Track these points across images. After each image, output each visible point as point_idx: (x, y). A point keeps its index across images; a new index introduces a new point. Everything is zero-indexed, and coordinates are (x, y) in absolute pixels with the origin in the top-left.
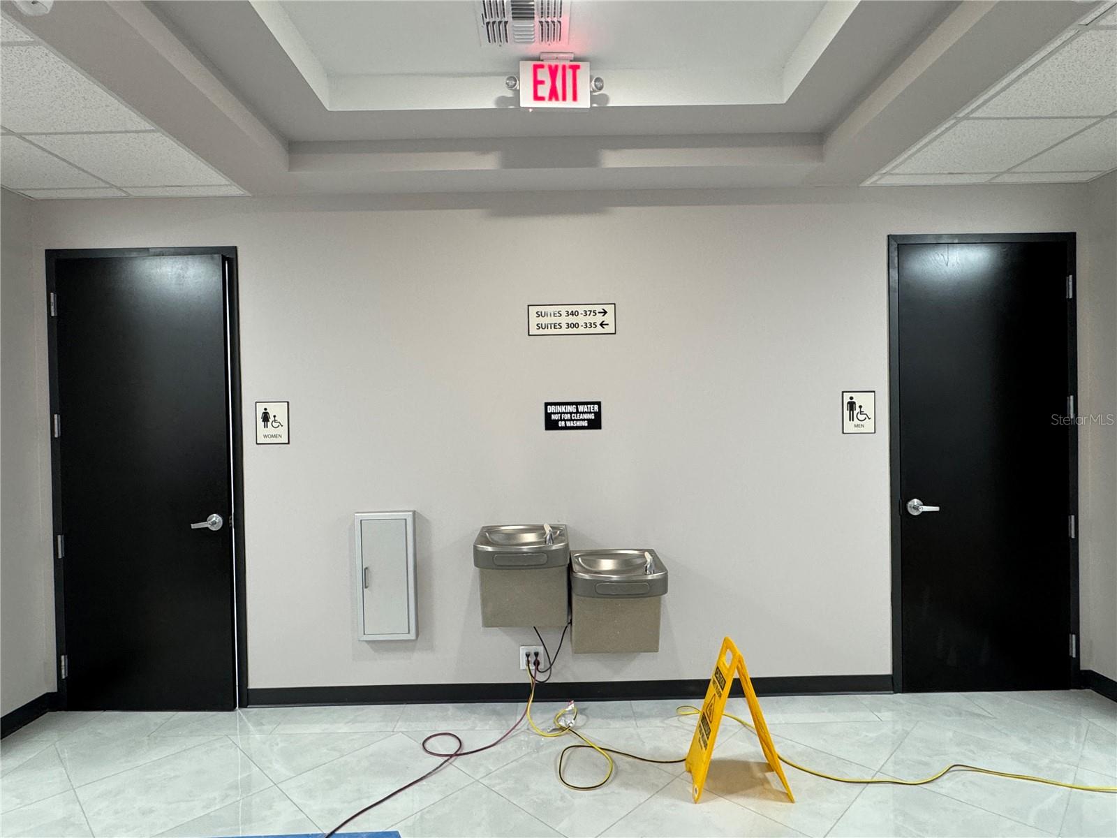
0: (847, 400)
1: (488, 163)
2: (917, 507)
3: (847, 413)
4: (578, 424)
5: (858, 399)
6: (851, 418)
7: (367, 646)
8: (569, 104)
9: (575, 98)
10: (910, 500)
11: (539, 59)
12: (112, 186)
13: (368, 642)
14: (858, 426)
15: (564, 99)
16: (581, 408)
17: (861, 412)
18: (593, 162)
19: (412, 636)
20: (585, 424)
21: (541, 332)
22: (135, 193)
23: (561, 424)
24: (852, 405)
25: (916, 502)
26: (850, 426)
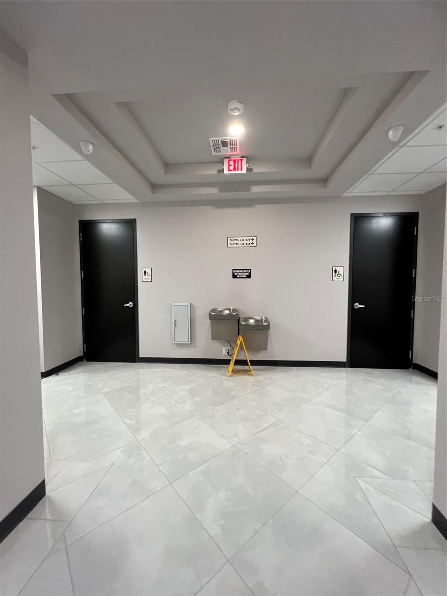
0: (334, 269)
1: (214, 191)
2: (357, 306)
3: (334, 274)
4: (244, 276)
5: (338, 269)
6: (335, 276)
7: (175, 346)
8: (240, 172)
9: (242, 170)
10: (355, 303)
11: (230, 158)
12: (99, 199)
13: (176, 344)
14: (337, 278)
15: (238, 170)
16: (244, 271)
17: (339, 274)
18: (248, 190)
19: (189, 342)
20: (246, 276)
21: (232, 246)
22: (105, 202)
23: (238, 276)
24: (336, 271)
25: (357, 304)
26: (335, 278)
